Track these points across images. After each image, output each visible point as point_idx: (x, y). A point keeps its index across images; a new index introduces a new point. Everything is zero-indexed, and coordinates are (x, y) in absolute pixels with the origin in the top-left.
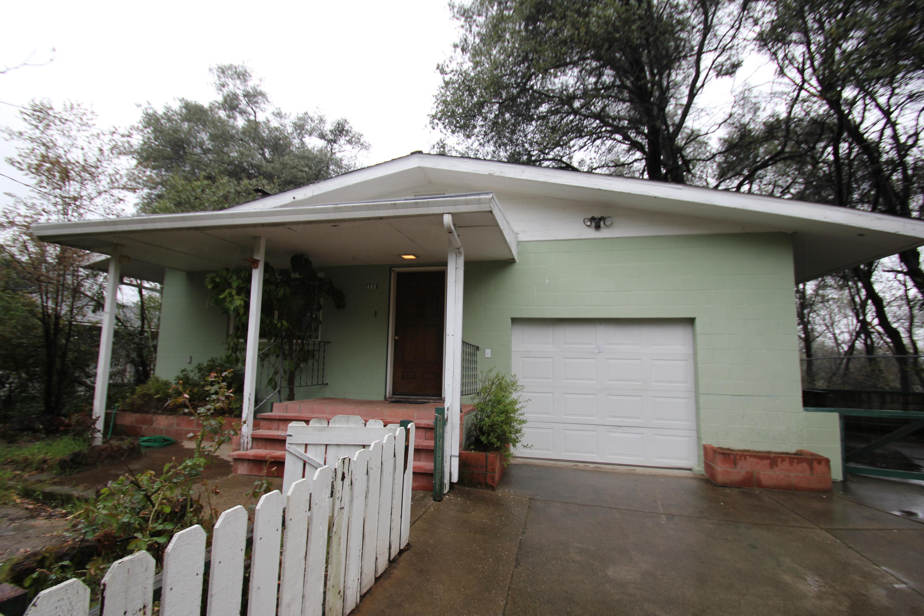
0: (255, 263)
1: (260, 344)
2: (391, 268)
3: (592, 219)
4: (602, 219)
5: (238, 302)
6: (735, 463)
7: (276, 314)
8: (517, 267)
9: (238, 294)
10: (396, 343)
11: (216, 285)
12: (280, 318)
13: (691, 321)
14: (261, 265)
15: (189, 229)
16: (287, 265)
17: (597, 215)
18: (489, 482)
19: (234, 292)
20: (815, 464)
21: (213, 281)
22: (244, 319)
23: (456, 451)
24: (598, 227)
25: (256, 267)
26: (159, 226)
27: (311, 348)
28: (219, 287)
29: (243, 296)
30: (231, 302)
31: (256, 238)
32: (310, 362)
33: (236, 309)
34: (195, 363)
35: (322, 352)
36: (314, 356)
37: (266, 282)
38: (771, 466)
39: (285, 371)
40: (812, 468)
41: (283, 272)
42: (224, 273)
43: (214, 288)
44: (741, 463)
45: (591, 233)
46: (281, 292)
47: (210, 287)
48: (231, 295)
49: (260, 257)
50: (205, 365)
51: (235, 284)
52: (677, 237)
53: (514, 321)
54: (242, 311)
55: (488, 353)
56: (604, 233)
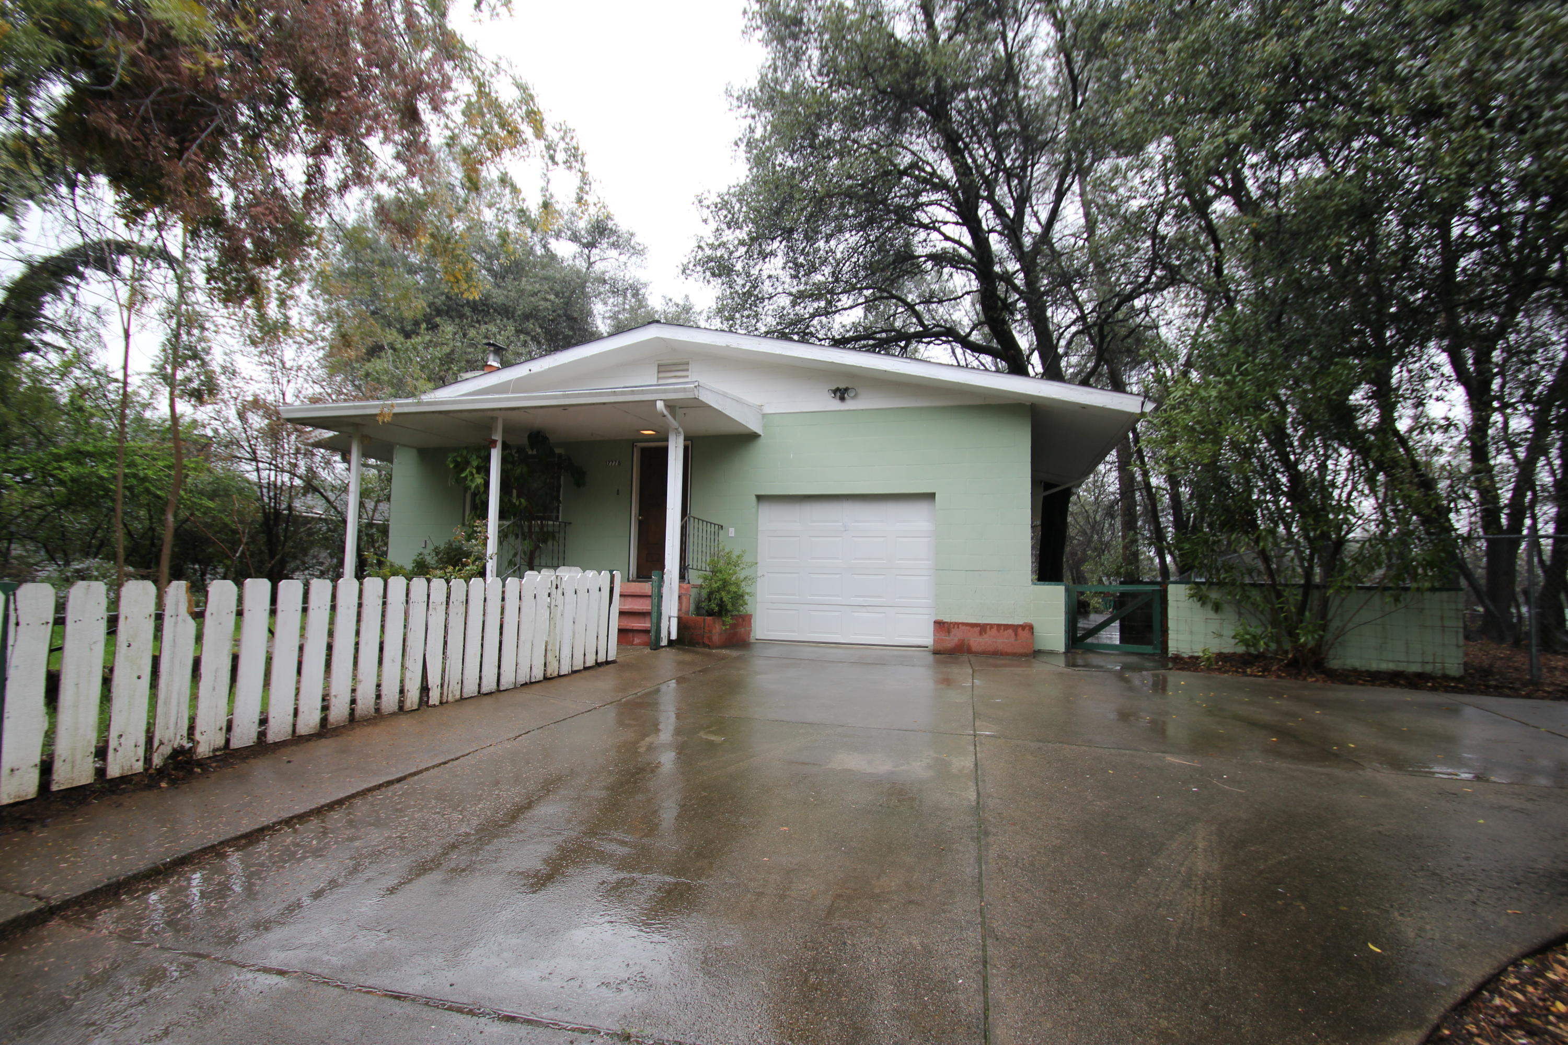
0: (493, 443)
1: (500, 526)
2: (633, 443)
3: (835, 392)
4: (846, 390)
5: (479, 480)
6: (949, 632)
7: (515, 492)
8: (762, 441)
9: (478, 472)
10: (641, 524)
11: (457, 464)
12: (518, 497)
13: (931, 496)
14: (499, 445)
15: (433, 412)
16: (525, 441)
17: (842, 386)
18: (707, 642)
19: (474, 471)
20: (1020, 630)
21: (455, 461)
22: (484, 497)
23: (674, 612)
24: (842, 399)
25: (495, 447)
26: (406, 410)
27: (550, 529)
28: (461, 466)
29: (482, 474)
30: (472, 480)
31: (494, 419)
32: (550, 543)
33: (477, 487)
34: (430, 547)
35: (562, 534)
36: (554, 538)
37: (504, 460)
38: (981, 634)
39: (525, 553)
40: (1016, 635)
41: (520, 450)
42: (465, 453)
43: (455, 467)
44: (954, 631)
45: (836, 405)
46: (519, 471)
47: (452, 466)
48: (472, 474)
49: (498, 437)
50: (442, 547)
51: (475, 464)
52: (921, 409)
53: (759, 498)
54: (482, 489)
55: (732, 532)
56: (849, 405)
